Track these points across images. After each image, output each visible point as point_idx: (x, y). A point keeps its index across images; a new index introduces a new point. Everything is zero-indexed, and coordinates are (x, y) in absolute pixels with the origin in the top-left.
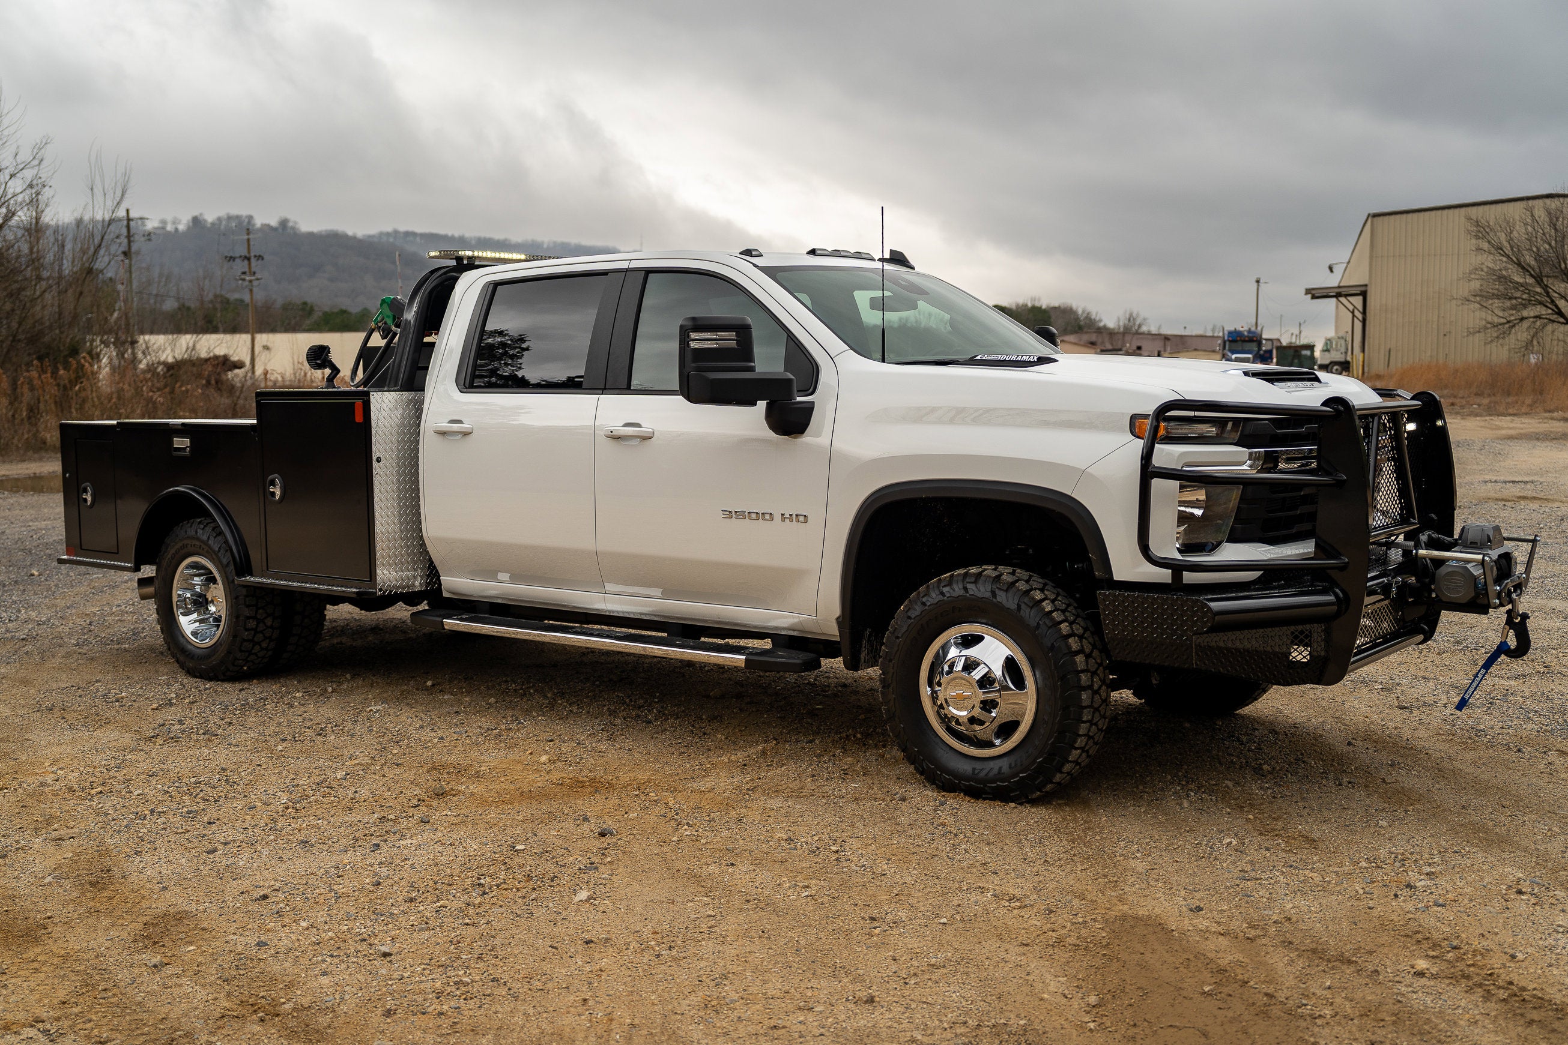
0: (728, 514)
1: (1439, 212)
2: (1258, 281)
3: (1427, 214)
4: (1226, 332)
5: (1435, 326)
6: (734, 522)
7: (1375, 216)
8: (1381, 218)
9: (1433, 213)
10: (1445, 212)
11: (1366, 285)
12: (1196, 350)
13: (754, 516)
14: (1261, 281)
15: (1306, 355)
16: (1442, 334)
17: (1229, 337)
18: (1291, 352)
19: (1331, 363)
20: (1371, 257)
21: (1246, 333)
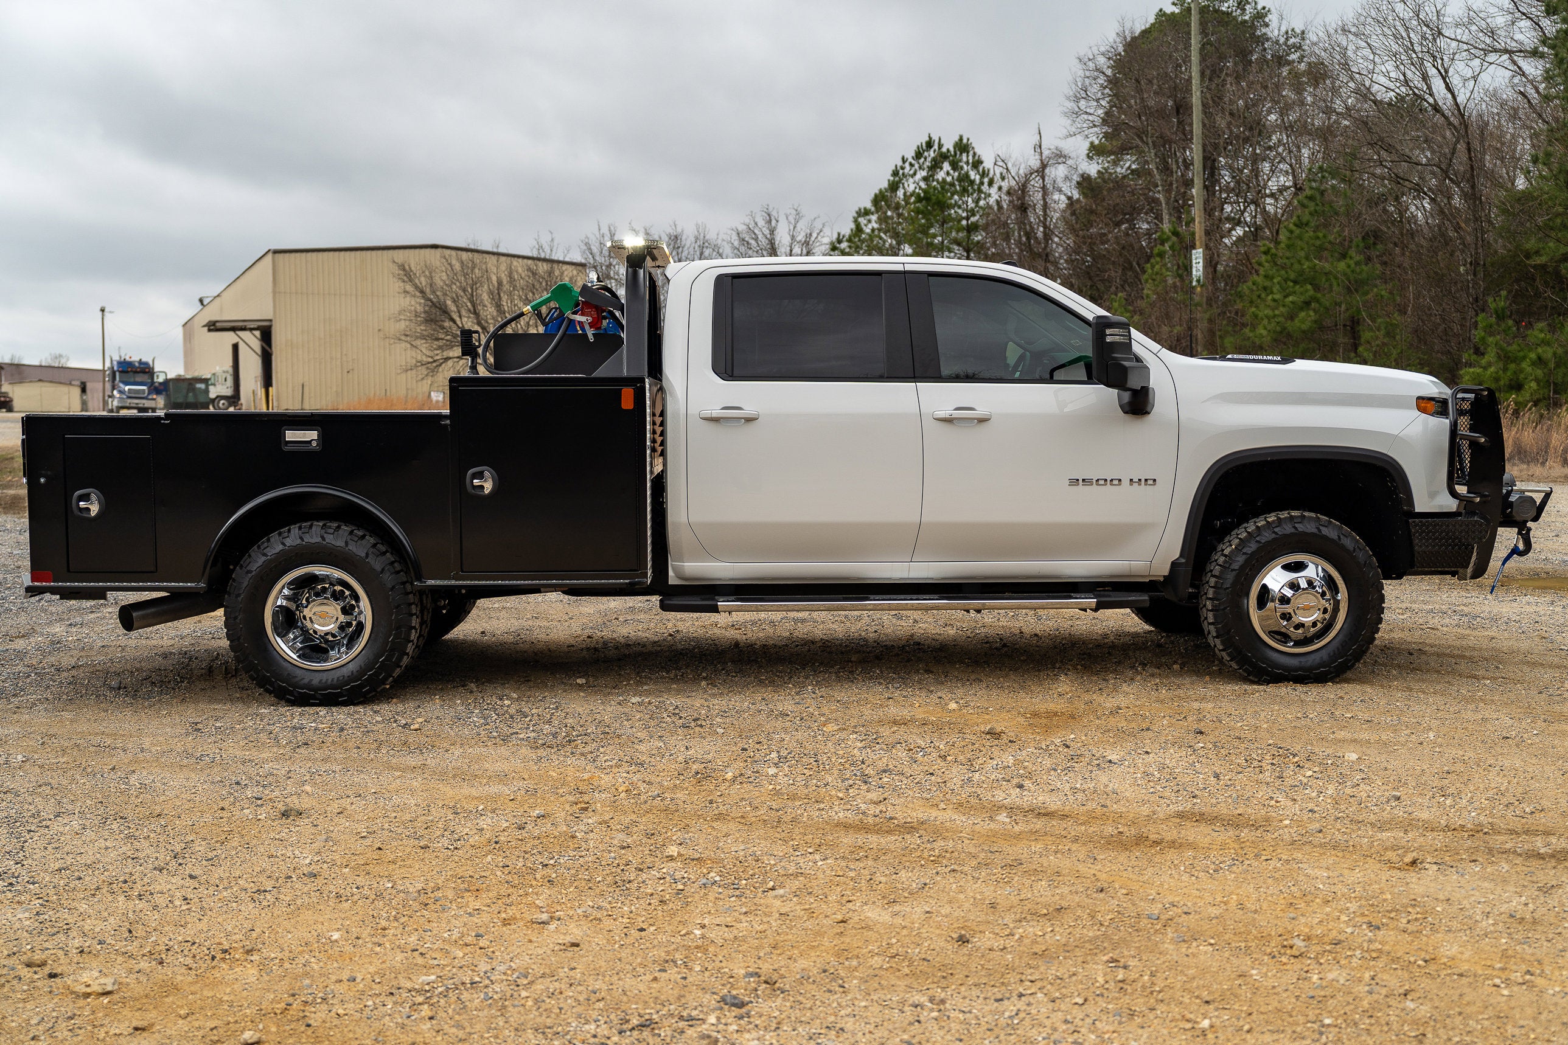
0: (1074, 482)
1: (337, 253)
2: (103, 310)
3: (326, 254)
4: (115, 363)
5: (339, 363)
6: (1081, 488)
7: (276, 252)
8: (282, 255)
9: (331, 253)
10: (342, 253)
11: (271, 321)
12: (40, 380)
13: (1102, 482)
14: (106, 310)
15: (200, 388)
16: (346, 371)
17: (119, 367)
18: (185, 385)
19: (217, 397)
20: (274, 292)
21: (137, 364)
